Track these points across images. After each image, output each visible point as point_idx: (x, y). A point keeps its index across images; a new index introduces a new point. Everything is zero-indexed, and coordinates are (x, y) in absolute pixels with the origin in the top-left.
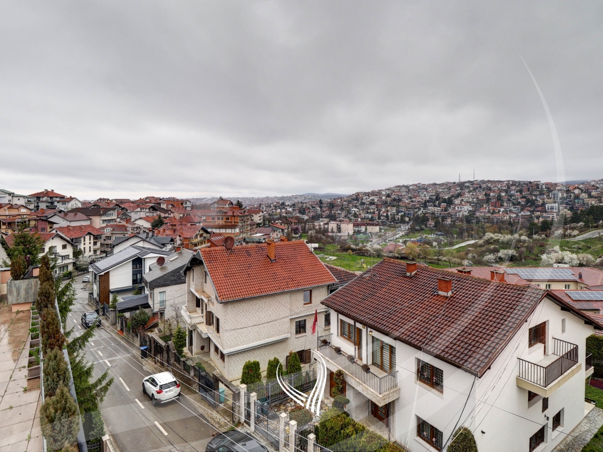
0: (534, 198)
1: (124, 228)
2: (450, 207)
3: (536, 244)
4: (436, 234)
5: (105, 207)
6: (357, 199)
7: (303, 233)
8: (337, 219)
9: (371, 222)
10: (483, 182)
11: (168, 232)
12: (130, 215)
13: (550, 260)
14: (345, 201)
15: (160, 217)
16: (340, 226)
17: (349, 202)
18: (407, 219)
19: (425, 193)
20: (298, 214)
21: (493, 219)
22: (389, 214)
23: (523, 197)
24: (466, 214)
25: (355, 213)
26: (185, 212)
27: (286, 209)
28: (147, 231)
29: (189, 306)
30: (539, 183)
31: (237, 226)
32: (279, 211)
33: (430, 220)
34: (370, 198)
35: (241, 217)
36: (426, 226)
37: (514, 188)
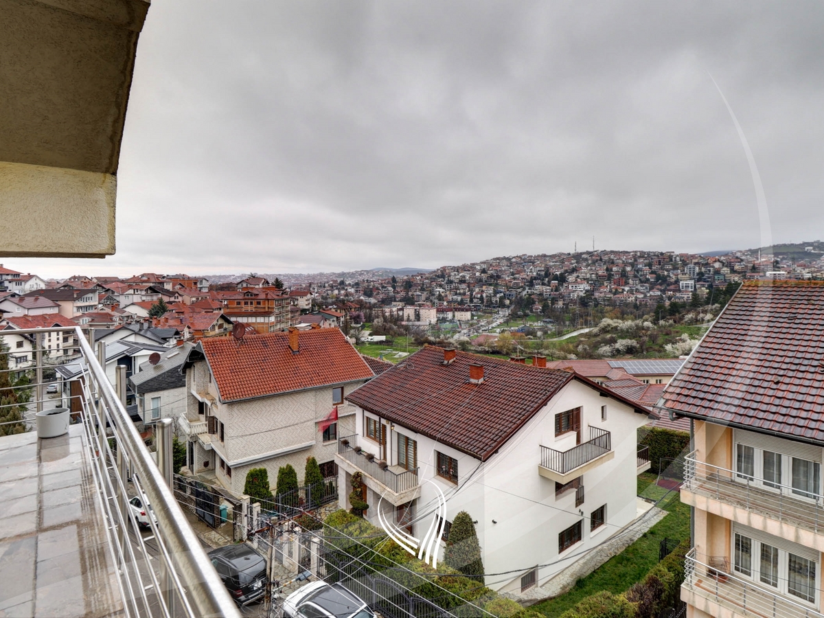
0: (666, 273)
1: (109, 318)
2: (562, 285)
3: (662, 331)
4: (544, 321)
5: (80, 288)
6: (443, 276)
7: (366, 321)
8: (416, 303)
9: (460, 306)
10: (605, 253)
11: (171, 322)
12: (117, 299)
13: (676, 351)
14: (427, 278)
15: (161, 301)
16: (419, 312)
17: (432, 280)
18: (507, 302)
19: (531, 267)
20: (362, 298)
21: (615, 301)
22: (484, 295)
23: (652, 273)
24: (582, 294)
25: (440, 295)
26: (199, 294)
27: (347, 290)
28: (142, 321)
29: (189, 414)
30: (672, 254)
31: (271, 313)
32: (336, 292)
33: (537, 303)
34: (461, 275)
35: (278, 300)
36: (532, 311)
37: (641, 260)
